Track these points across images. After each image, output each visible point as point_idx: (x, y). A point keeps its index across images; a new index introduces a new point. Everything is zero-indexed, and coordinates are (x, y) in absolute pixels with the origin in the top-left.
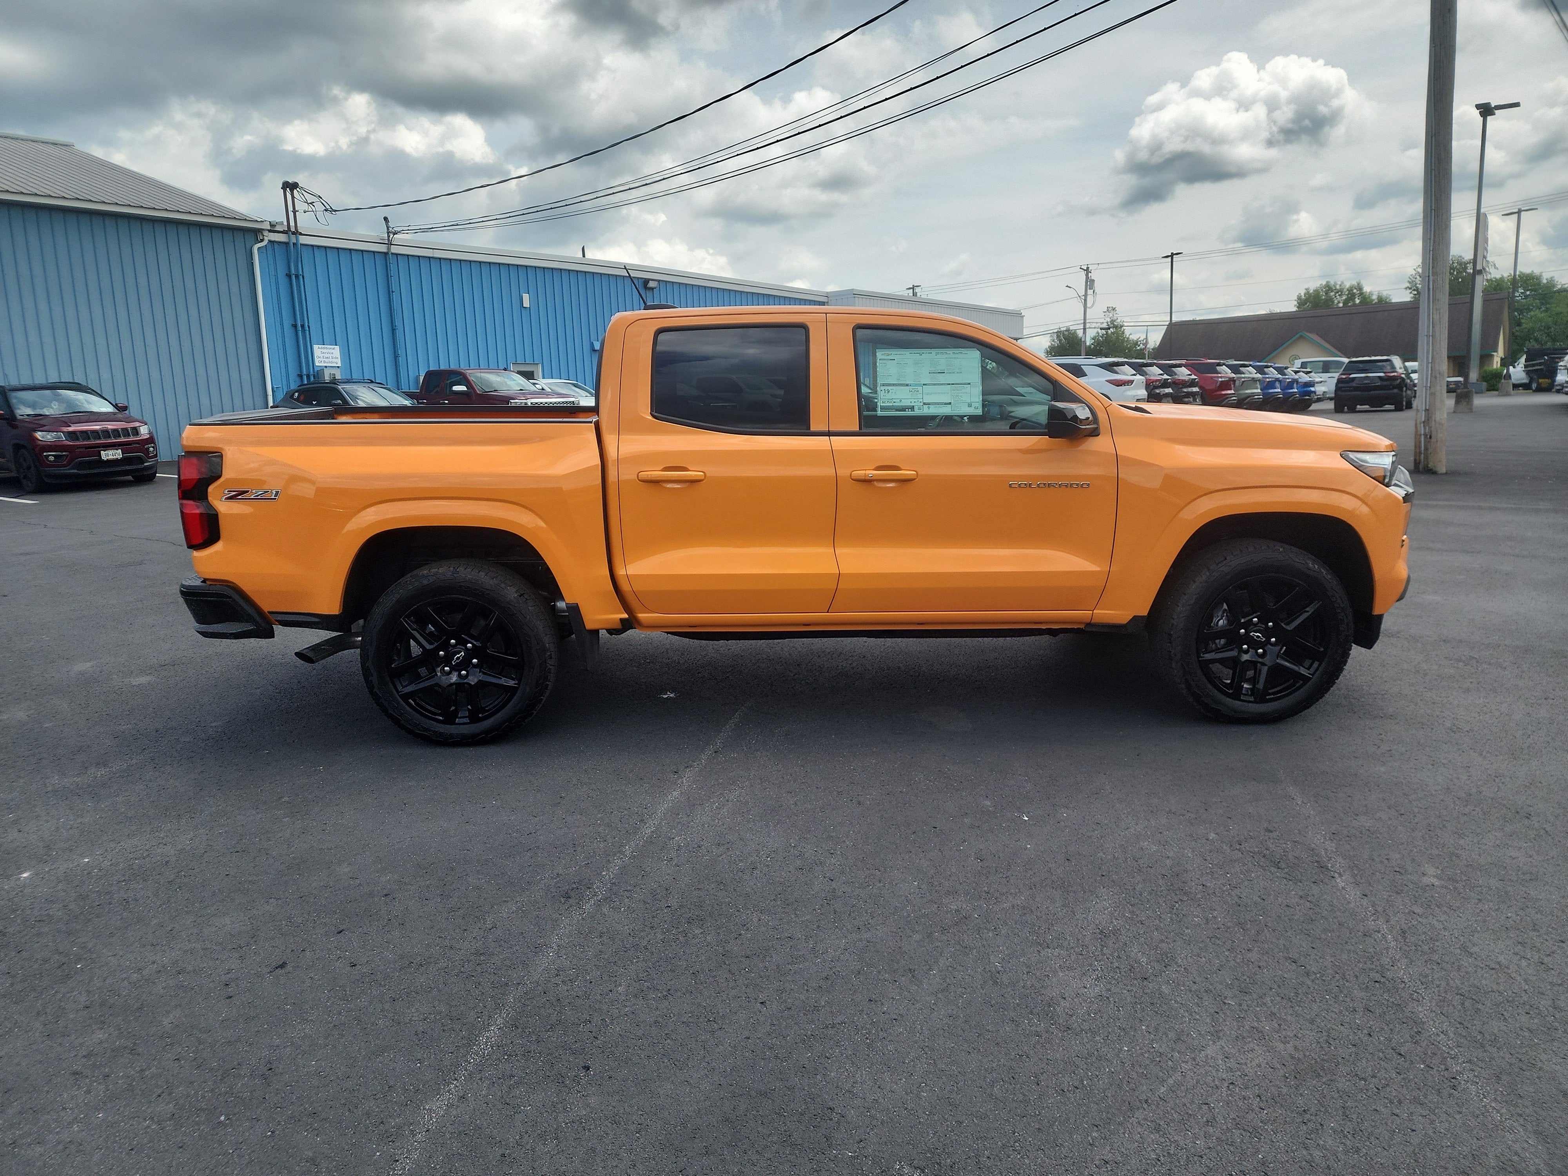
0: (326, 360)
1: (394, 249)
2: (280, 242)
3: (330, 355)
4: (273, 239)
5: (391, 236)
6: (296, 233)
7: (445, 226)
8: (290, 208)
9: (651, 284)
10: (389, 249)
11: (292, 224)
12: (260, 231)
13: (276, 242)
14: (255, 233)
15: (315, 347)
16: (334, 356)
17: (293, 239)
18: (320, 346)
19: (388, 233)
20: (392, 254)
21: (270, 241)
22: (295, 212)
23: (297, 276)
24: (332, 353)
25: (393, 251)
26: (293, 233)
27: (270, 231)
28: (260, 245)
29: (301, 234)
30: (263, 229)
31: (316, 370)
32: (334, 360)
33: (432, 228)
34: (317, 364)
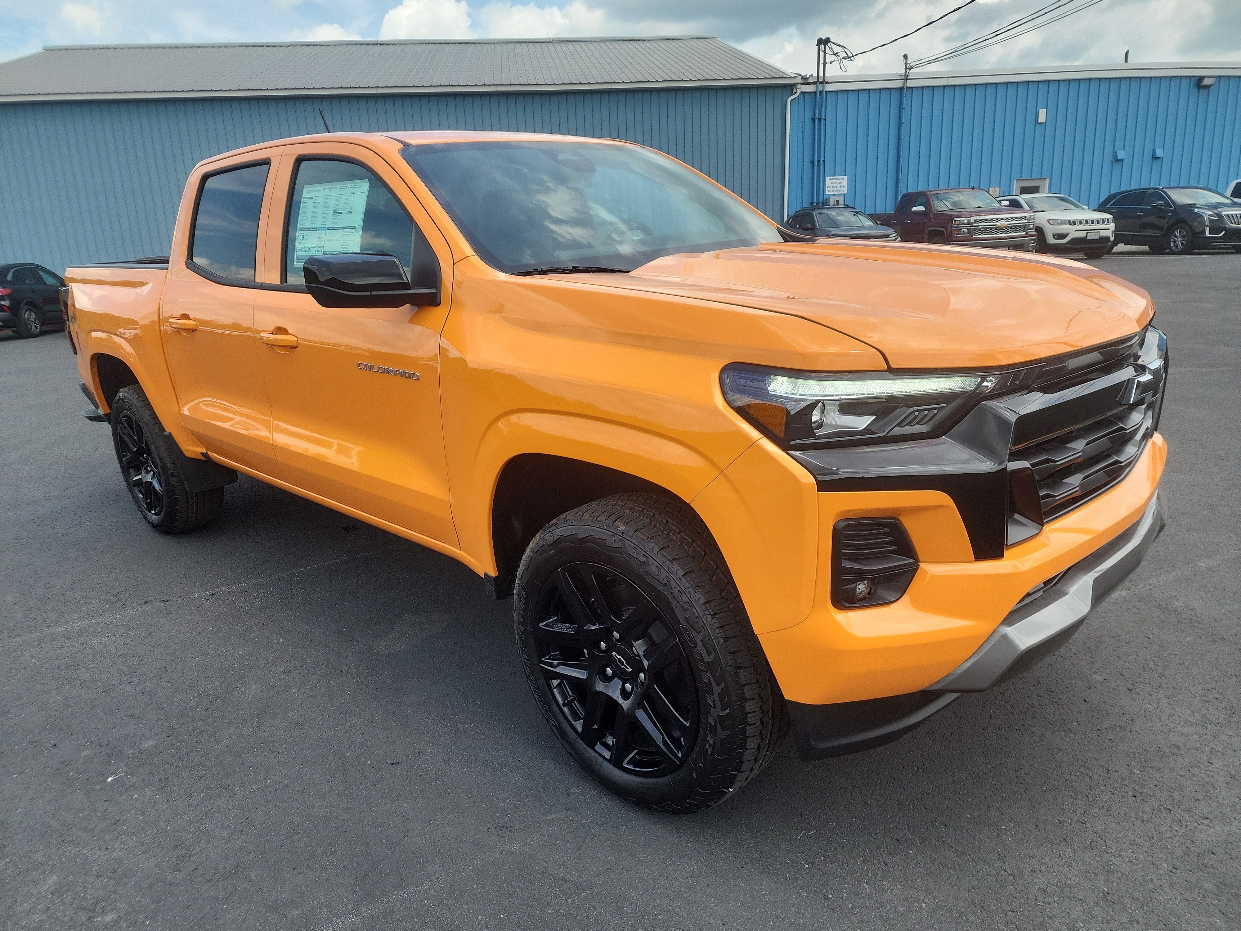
0: (835, 189)
1: (910, 84)
2: (810, 92)
3: (839, 185)
4: (804, 91)
5: (908, 71)
6: (824, 82)
7: (946, 55)
8: (822, 61)
9: (1206, 82)
10: (905, 83)
11: (821, 74)
12: (794, 85)
13: (807, 92)
14: (791, 87)
15: (827, 178)
16: (842, 185)
17: (820, 88)
18: (831, 177)
19: (906, 69)
20: (907, 88)
21: (802, 93)
22: (825, 64)
23: (820, 120)
24: (841, 183)
25: (908, 85)
26: (821, 83)
27: (802, 84)
28: (792, 97)
29: (827, 83)
30: (797, 84)
31: (825, 198)
32: (842, 189)
33: (937, 58)
34: (827, 193)
